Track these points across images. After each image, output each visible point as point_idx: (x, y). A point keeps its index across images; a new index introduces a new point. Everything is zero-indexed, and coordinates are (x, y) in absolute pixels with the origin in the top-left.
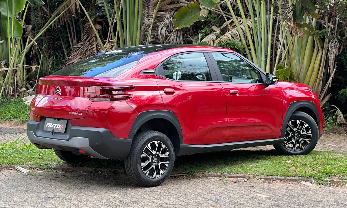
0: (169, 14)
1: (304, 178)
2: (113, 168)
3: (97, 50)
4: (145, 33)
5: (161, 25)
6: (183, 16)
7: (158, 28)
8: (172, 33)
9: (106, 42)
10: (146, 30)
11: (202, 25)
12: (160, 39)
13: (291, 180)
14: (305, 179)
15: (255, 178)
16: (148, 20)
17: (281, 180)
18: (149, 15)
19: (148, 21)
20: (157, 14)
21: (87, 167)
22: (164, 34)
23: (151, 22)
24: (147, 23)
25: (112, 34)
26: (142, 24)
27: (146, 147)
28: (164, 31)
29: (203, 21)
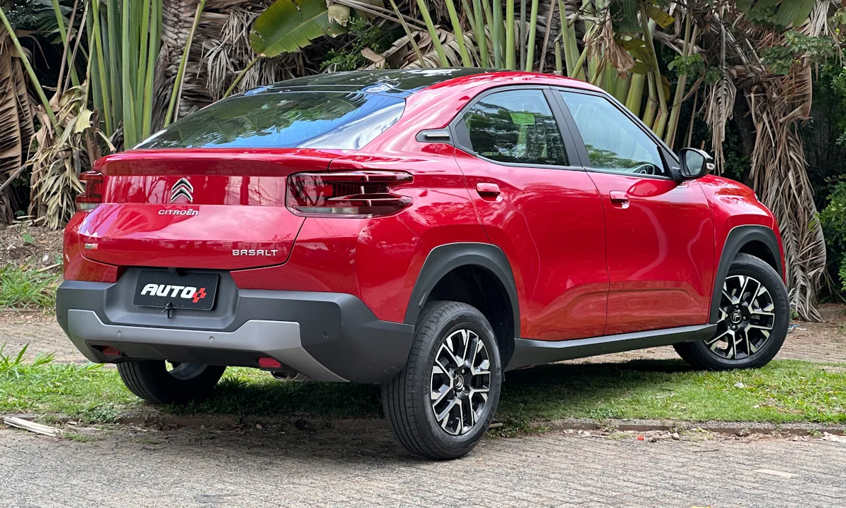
0: (236, 19)
1: (827, 426)
2: (293, 415)
3: (19, 114)
4: (168, 69)
5: (213, 46)
6: (278, 23)
7: (204, 54)
8: (245, 70)
9: (55, 92)
10: (170, 60)
11: (331, 46)
12: (212, 86)
13: (793, 432)
14: (831, 428)
15: (695, 429)
16: (176, 33)
17: (766, 432)
18: (180, 21)
19: (175, 37)
20: (201, 18)
21: (215, 412)
22: (224, 72)
23: (186, 39)
24: (174, 42)
25: (72, 74)
26: (160, 43)
27: (443, 345)
28: (224, 63)
29: (334, 36)
